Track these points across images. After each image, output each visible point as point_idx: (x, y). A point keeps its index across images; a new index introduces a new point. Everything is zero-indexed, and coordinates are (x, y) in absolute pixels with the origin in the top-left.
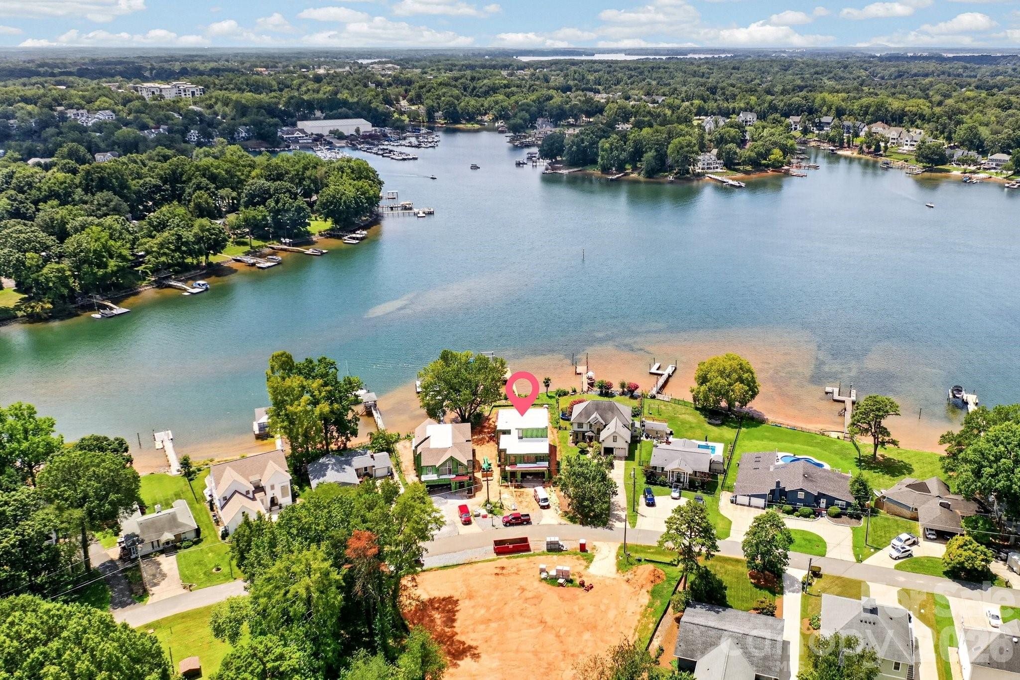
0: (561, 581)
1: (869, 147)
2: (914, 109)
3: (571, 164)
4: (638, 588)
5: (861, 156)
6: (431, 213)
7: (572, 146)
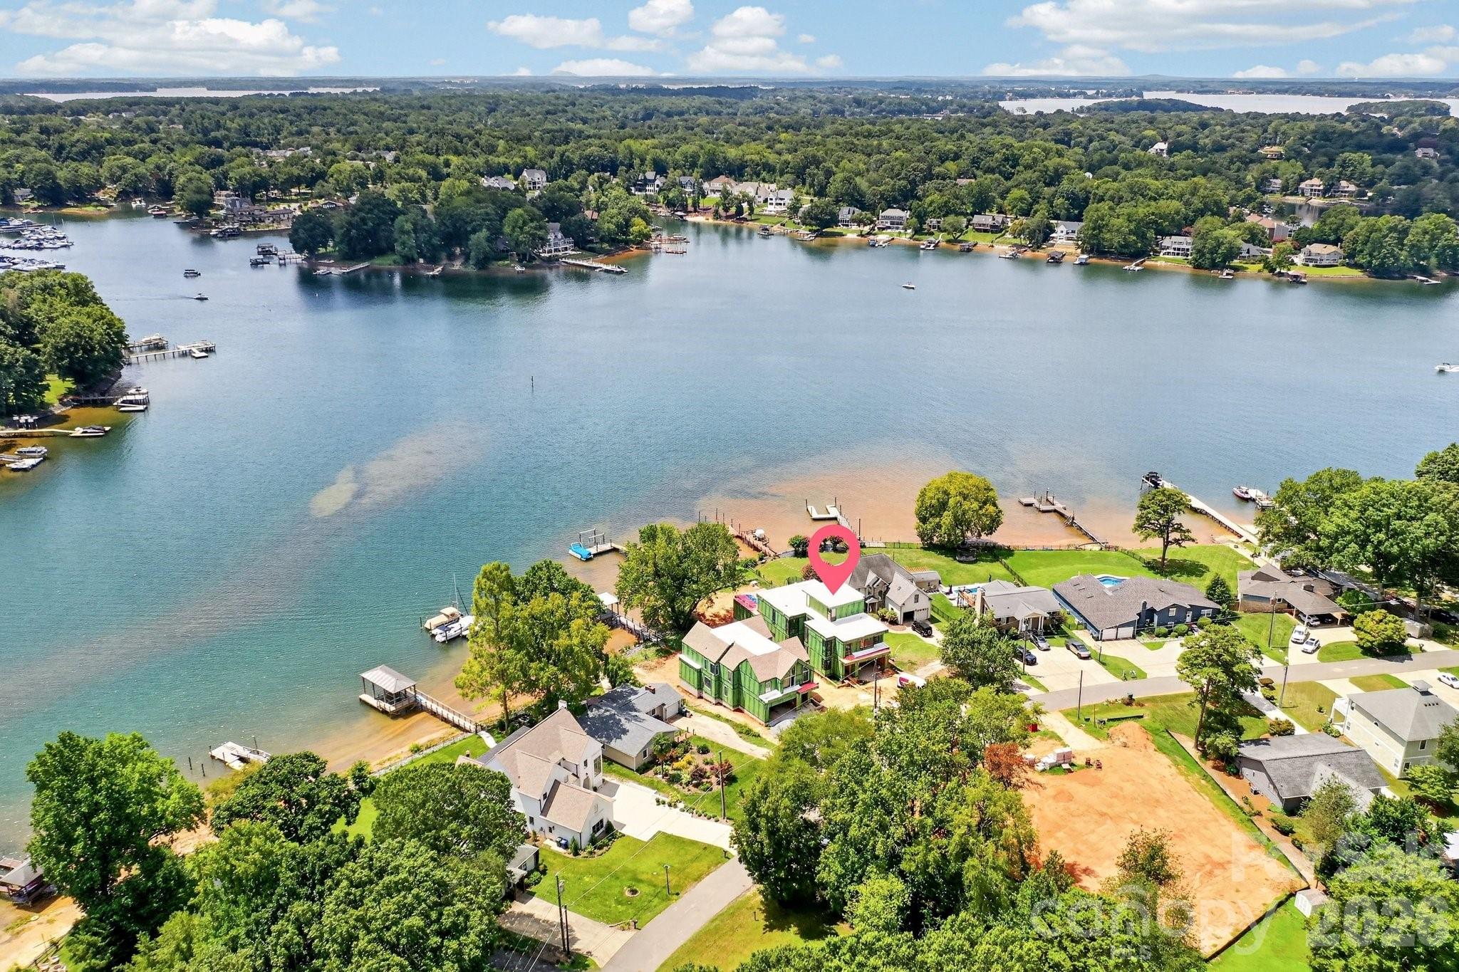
0: (1066, 766)
1: (726, 210)
2: (756, 158)
3: (348, 256)
4: (1143, 750)
5: (718, 222)
6: (209, 350)
7: (349, 230)
